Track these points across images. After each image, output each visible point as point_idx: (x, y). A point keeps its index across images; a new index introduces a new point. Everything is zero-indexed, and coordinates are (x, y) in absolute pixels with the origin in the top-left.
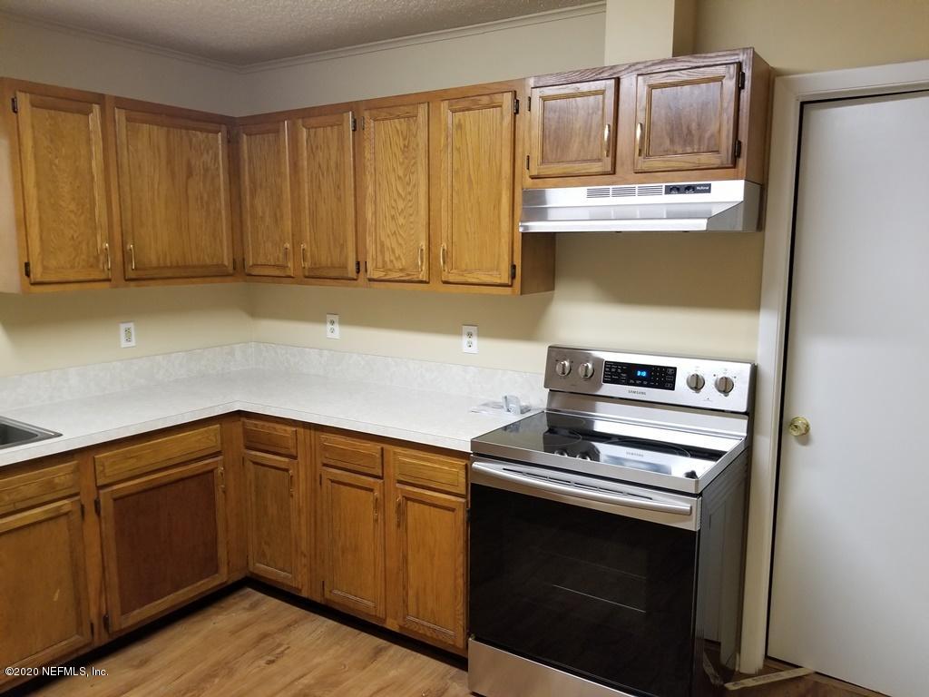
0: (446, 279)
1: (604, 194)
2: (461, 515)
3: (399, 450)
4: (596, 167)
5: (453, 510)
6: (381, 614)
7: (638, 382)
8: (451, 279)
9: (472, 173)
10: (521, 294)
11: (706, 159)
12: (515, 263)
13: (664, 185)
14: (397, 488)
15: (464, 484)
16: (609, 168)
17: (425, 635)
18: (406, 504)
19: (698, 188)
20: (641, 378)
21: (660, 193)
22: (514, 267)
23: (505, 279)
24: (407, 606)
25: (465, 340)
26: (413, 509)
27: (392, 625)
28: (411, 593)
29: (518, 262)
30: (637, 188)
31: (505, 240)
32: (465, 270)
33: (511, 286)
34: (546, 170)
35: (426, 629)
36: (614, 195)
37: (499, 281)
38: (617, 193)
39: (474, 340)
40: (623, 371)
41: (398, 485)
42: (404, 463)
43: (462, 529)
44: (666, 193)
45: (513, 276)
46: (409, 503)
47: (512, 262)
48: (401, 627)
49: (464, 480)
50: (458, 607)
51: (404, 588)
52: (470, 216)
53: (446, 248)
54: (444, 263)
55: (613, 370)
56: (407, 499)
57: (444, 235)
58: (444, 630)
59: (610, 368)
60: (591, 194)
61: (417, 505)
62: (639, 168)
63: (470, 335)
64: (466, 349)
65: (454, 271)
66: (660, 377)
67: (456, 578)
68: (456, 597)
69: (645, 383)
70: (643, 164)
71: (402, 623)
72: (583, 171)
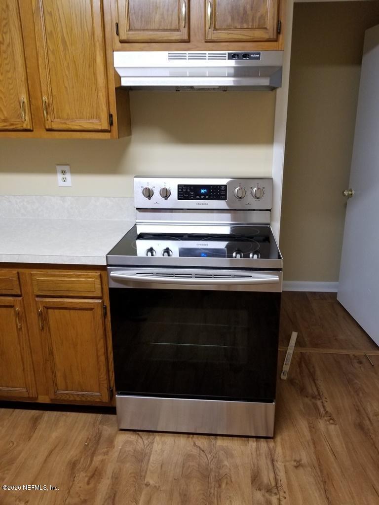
0: (50, 127)
1: (182, 58)
2: (99, 312)
3: (34, 271)
4: (176, 36)
5: (91, 309)
6: (33, 393)
7: (202, 197)
8: (55, 127)
9: (65, 35)
10: (119, 138)
11: (259, 34)
12: (111, 113)
13: (227, 52)
14: (36, 302)
15: (100, 289)
16: (186, 37)
17: (75, 400)
18: (47, 312)
19: (252, 56)
20: (203, 194)
21: (224, 59)
22: (111, 116)
23: (105, 125)
24: (56, 385)
25: (60, 177)
26: (53, 315)
27: (43, 399)
28: (59, 374)
29: (114, 112)
30: (207, 54)
31: (102, 94)
32: (67, 119)
33: (110, 131)
34: (133, 35)
35: (76, 396)
36: (189, 59)
37: (99, 128)
38: (192, 58)
39: (68, 176)
40: (191, 190)
41: (37, 299)
42: (43, 281)
43: (101, 322)
44: (229, 59)
45: (111, 124)
46: (50, 311)
47: (109, 112)
48: (52, 400)
49: (100, 286)
50: (102, 376)
51: (52, 372)
52: (67, 73)
53: (47, 101)
54: (47, 113)
55: (184, 190)
56: (47, 308)
57: (44, 89)
58: (90, 393)
59: (182, 189)
60: (171, 58)
61: (57, 311)
62: (209, 38)
63: (64, 172)
64: (61, 183)
65: (56, 120)
66: (217, 192)
67: (98, 357)
68: (99, 370)
69: (207, 197)
70: (212, 35)
71: (53, 397)
72: (166, 38)
